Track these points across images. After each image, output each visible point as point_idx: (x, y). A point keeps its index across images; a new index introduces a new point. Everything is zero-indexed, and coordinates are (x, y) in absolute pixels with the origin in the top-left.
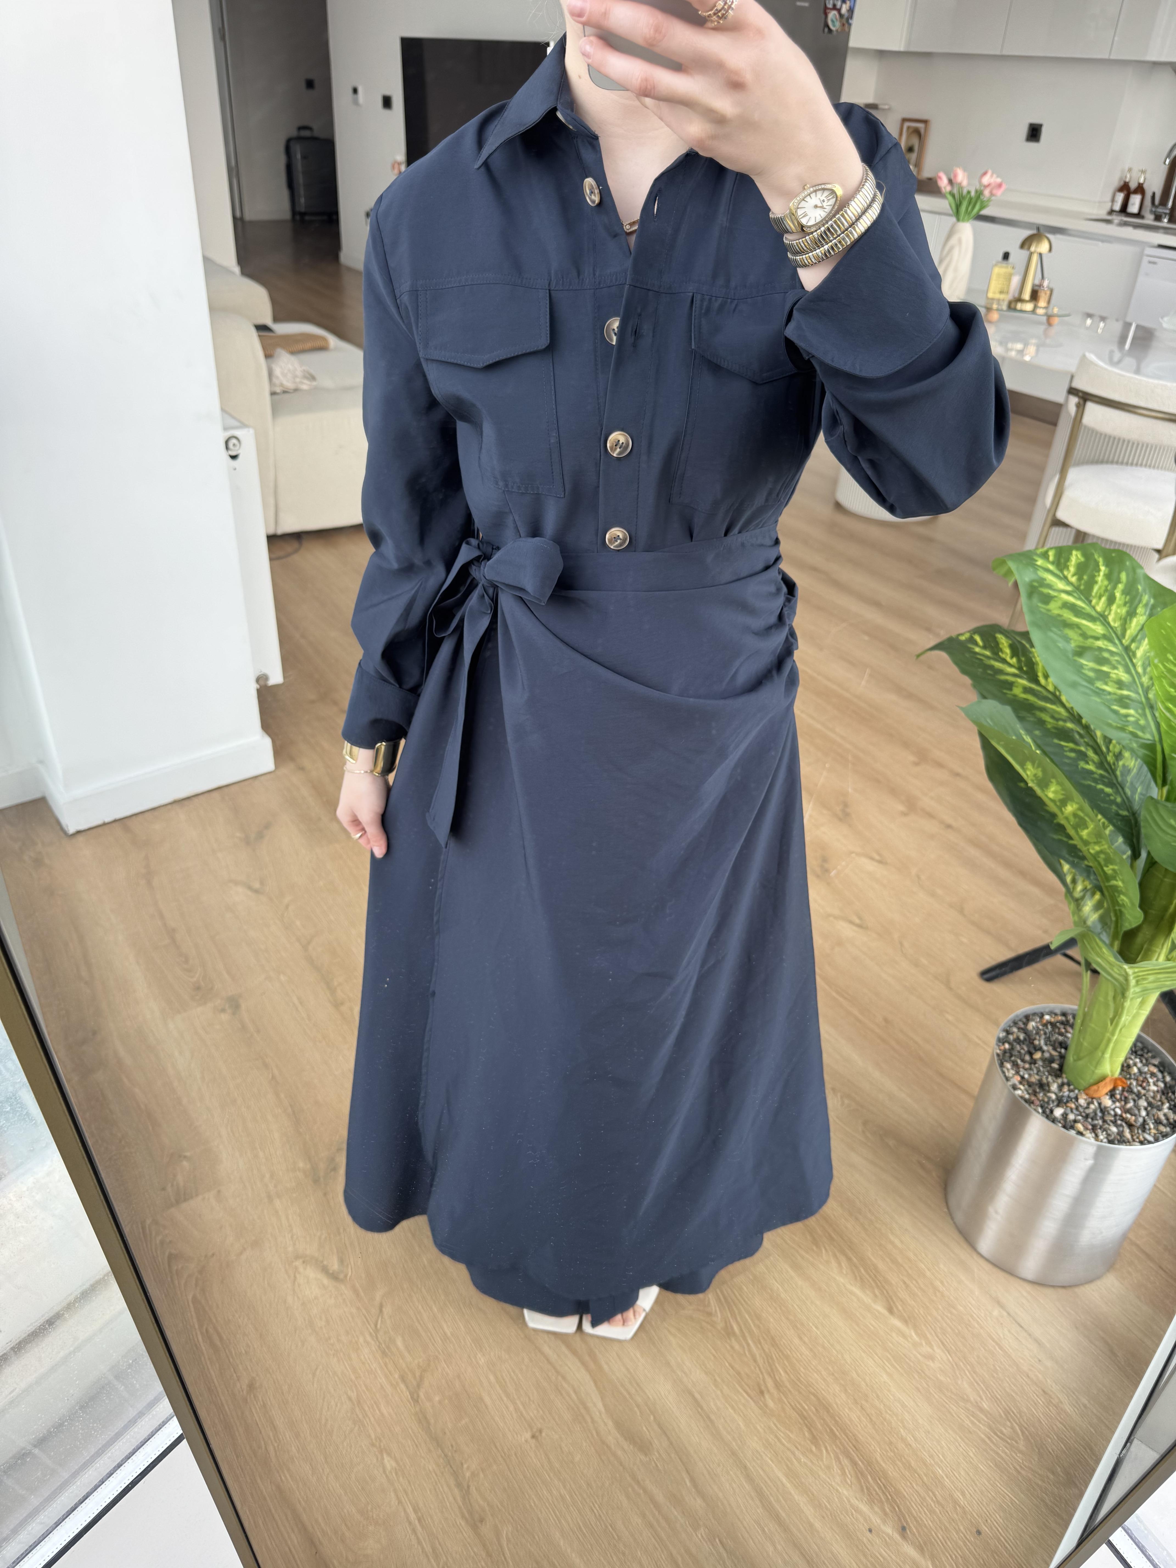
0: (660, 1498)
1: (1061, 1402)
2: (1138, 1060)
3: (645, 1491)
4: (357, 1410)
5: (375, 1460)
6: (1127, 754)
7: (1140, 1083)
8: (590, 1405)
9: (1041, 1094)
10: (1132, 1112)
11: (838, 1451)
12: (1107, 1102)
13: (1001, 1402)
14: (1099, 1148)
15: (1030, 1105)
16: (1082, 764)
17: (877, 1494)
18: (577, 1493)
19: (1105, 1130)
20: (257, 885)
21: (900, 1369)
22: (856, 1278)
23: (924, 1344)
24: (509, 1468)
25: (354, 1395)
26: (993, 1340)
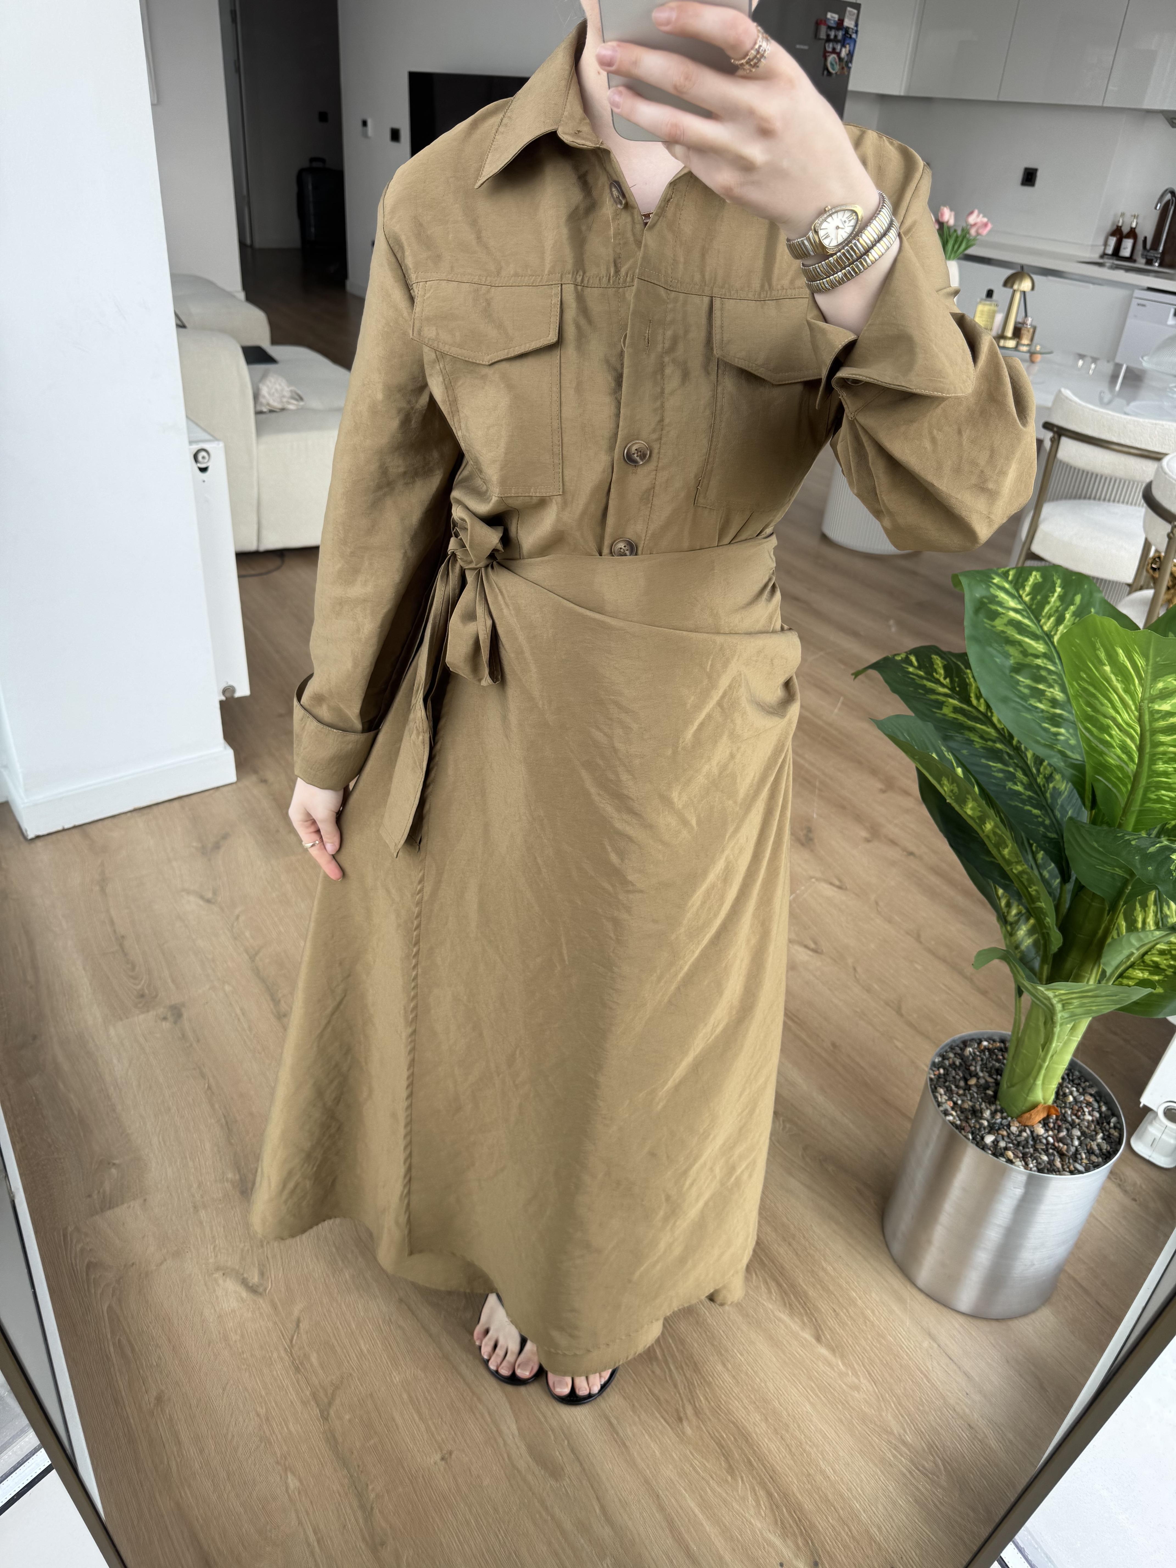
0: (568, 1526)
1: (987, 1437)
2: (1074, 1089)
3: (553, 1517)
4: (265, 1427)
5: (279, 1478)
6: (1058, 777)
7: (1075, 1112)
8: (504, 1428)
9: (973, 1121)
10: (1065, 1141)
11: (754, 1482)
12: (1041, 1131)
13: (925, 1436)
14: (1030, 1178)
15: (960, 1132)
16: (1010, 785)
17: (791, 1527)
18: (483, 1518)
19: (1035, 1158)
20: (209, 895)
21: (823, 1398)
22: (785, 1305)
23: (850, 1374)
24: (414, 1490)
25: (262, 1412)
26: (922, 1372)
